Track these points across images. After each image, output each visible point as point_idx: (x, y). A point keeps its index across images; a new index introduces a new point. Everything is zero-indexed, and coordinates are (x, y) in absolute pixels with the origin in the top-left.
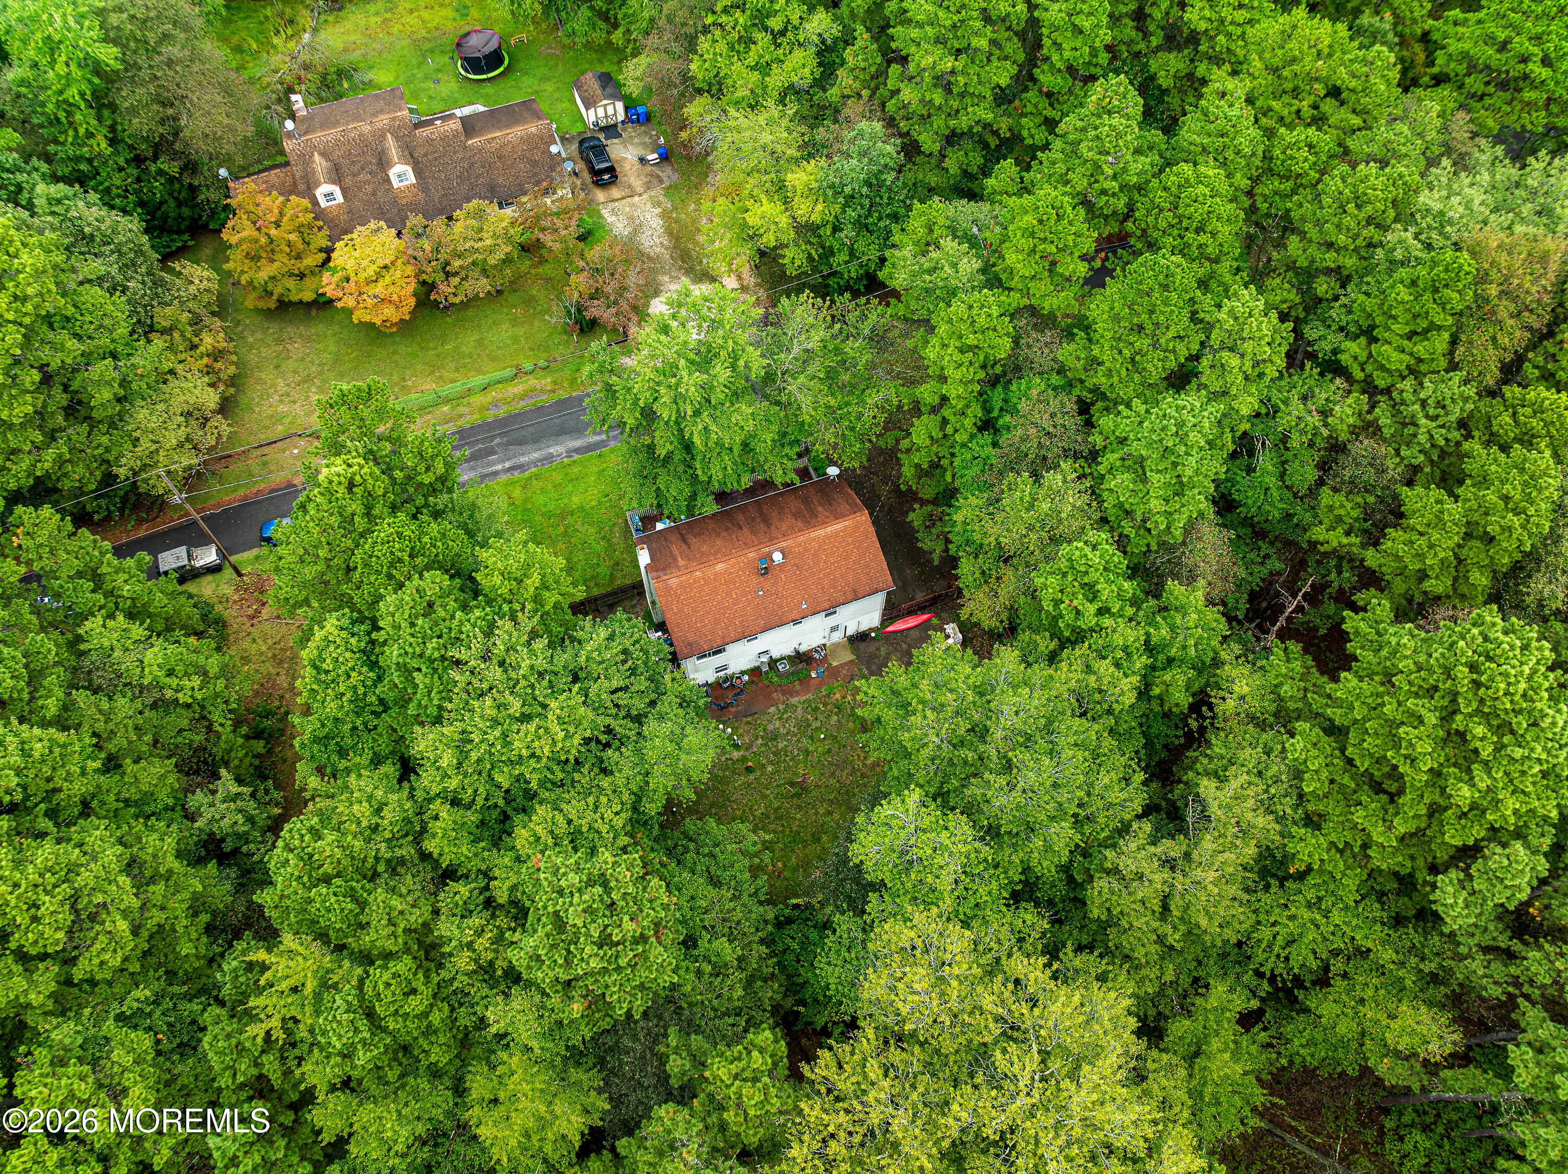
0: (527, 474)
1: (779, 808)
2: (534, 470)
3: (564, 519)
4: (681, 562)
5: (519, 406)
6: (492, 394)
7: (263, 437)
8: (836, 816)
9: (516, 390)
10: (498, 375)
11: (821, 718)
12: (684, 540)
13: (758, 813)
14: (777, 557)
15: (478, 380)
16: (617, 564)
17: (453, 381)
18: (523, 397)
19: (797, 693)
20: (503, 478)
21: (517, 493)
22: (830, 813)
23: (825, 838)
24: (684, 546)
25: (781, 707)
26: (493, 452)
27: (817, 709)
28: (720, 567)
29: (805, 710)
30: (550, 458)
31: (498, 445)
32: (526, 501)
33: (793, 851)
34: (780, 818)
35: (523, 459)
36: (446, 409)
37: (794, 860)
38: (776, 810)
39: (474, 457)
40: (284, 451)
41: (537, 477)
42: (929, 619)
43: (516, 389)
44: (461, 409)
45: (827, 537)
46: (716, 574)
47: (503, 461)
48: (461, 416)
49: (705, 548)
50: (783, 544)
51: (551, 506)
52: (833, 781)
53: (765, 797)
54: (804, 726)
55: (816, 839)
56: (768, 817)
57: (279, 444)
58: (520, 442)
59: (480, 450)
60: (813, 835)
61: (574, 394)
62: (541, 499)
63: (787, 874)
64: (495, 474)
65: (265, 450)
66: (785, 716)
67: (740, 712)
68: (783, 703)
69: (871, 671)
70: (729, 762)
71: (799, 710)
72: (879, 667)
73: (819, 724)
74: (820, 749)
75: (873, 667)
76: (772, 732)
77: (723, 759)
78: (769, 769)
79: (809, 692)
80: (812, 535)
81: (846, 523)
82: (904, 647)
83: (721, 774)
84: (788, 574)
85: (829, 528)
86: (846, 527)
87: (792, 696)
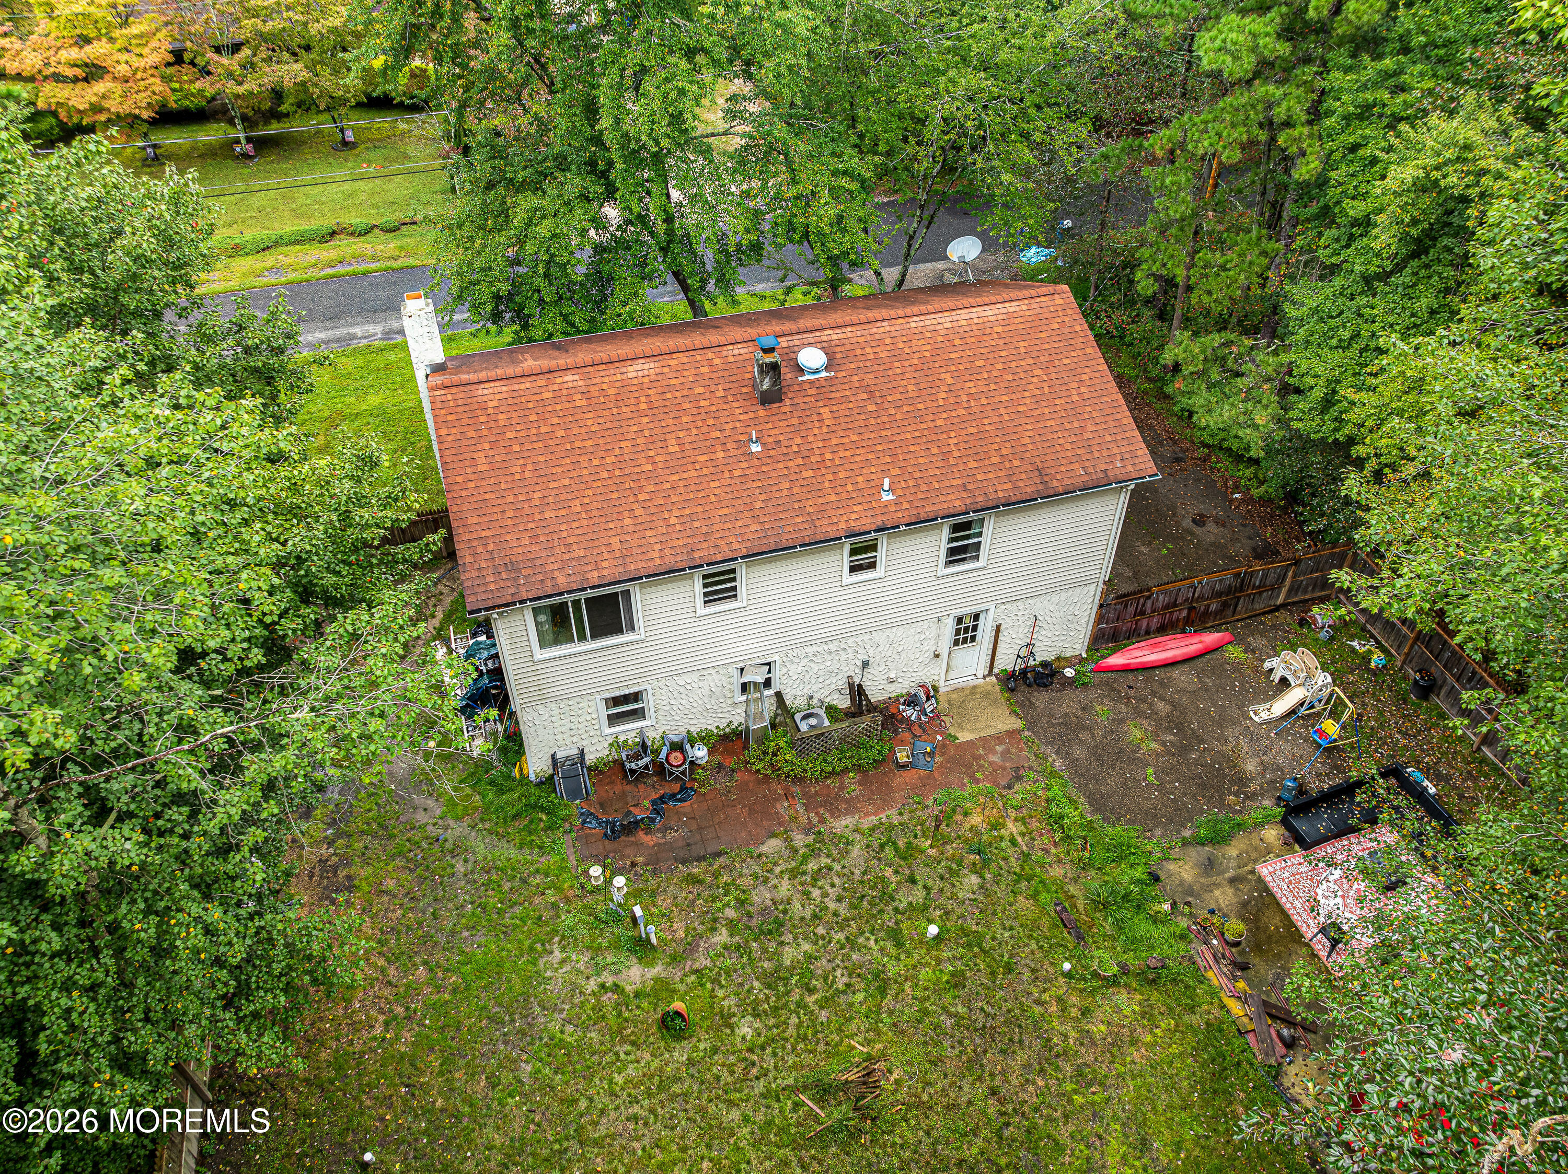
4: (530, 363)
11: (925, 878)
14: (812, 362)
19: (853, 805)
25: (800, 840)
28: (638, 370)
29: (875, 853)
42: (1220, 647)
50: (831, 335)
54: (869, 898)
66: (812, 866)
67: (670, 846)
68: (807, 831)
69: (1074, 763)
70: (609, 999)
71: (856, 851)
72: (1096, 753)
73: (919, 895)
74: (925, 974)
75: (1079, 752)
76: (764, 911)
77: (592, 986)
78: (745, 1029)
79: (888, 804)
80: (914, 323)
81: (1012, 307)
82: (1162, 707)
83: (571, 1035)
84: (842, 409)
85: (963, 314)
86: (1011, 316)
87: (835, 812)
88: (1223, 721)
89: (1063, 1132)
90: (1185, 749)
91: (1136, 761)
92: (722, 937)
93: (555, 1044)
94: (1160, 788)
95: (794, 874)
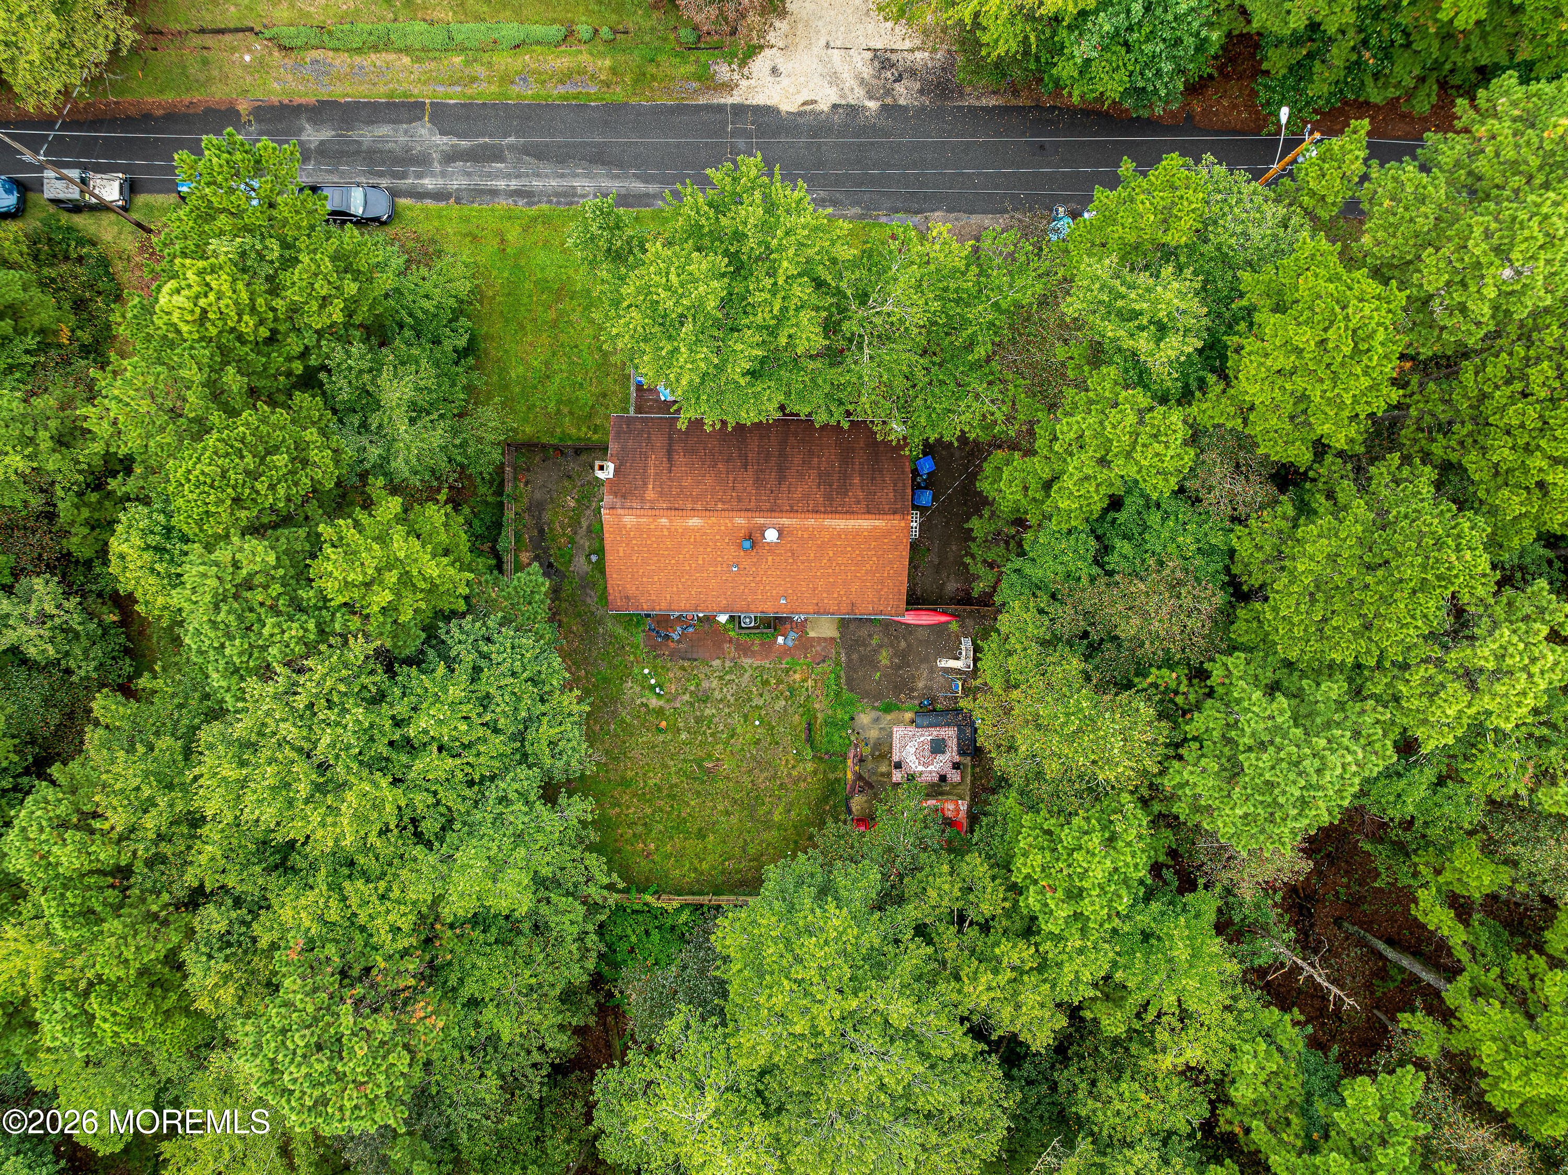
0: (533, 211)
1: (676, 785)
2: (544, 206)
3: (559, 300)
4: (650, 494)
5: (556, 92)
6: (526, 59)
7: (208, 18)
8: (734, 820)
9: (558, 64)
10: (539, 30)
11: (766, 696)
12: (670, 453)
13: (651, 782)
14: (771, 535)
15: (511, 31)
16: (604, 395)
17: (479, 19)
18: (565, 77)
19: (753, 654)
20: (503, 203)
21: (513, 234)
22: (728, 813)
23: (711, 837)
24: (665, 465)
25: (728, 664)
26: (499, 158)
27: (766, 683)
28: (694, 522)
29: (753, 678)
30: (569, 197)
31: (511, 147)
32: (520, 252)
33: (671, 838)
34: (673, 797)
35: (537, 184)
36: (458, 60)
37: (669, 848)
38: (672, 787)
39: (473, 156)
40: (233, 50)
41: (546, 220)
42: (948, 622)
43: (560, 61)
44: (479, 70)
45: (846, 532)
46: (686, 529)
47: (508, 176)
48: (473, 80)
49: (687, 482)
50: (785, 521)
51: (550, 274)
52: (746, 780)
53: (665, 766)
54: (743, 698)
55: (701, 835)
56: (660, 789)
57: (228, 38)
58: (540, 154)
59: (485, 146)
60: (700, 830)
61: (634, 101)
62: (541, 257)
63: (656, 858)
64: (494, 193)
65: (209, 40)
66: (727, 677)
67: (679, 651)
68: (732, 660)
69: (850, 660)
70: (643, 709)
71: (747, 675)
72: (861, 659)
73: (761, 703)
74: (748, 736)
75: (855, 656)
76: (705, 691)
77: (638, 702)
78: (684, 736)
79: (767, 657)
80: (827, 522)
81: (877, 523)
82: (903, 644)
83: (628, 719)
84: (777, 559)
85: (852, 522)
86: (875, 528)
87: (745, 655)
88: (925, 660)
89: (767, 800)
90: (899, 667)
91: (875, 666)
92: (687, 697)
93: (623, 721)
94: (878, 683)
95: (721, 678)
